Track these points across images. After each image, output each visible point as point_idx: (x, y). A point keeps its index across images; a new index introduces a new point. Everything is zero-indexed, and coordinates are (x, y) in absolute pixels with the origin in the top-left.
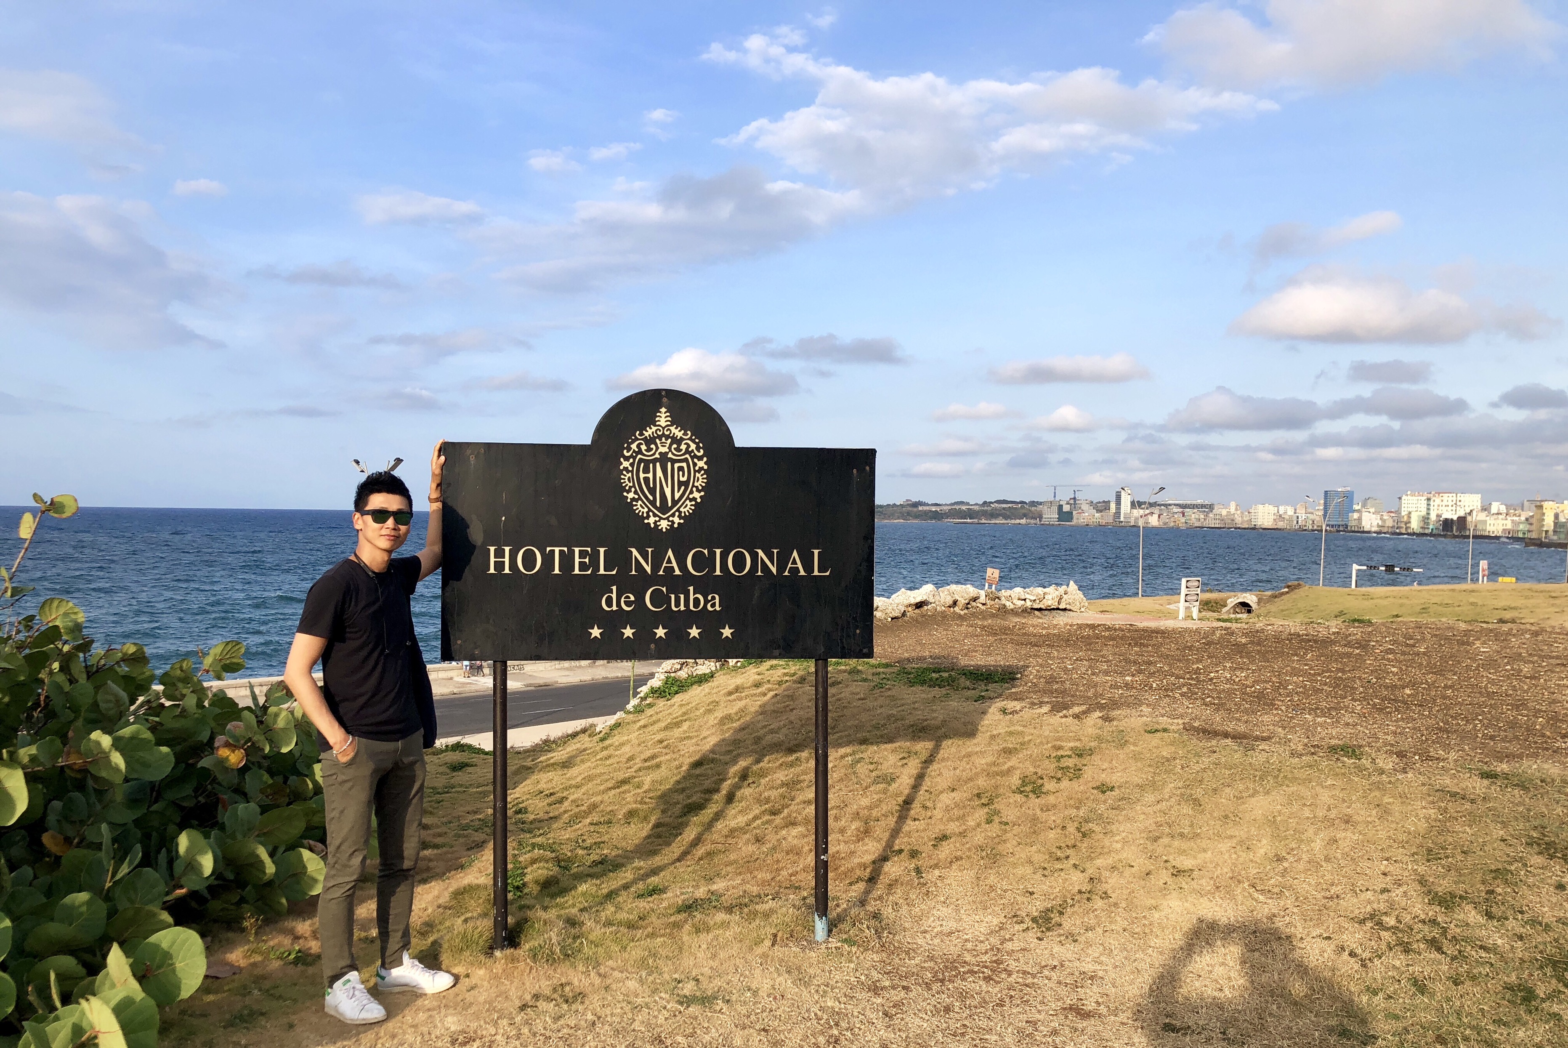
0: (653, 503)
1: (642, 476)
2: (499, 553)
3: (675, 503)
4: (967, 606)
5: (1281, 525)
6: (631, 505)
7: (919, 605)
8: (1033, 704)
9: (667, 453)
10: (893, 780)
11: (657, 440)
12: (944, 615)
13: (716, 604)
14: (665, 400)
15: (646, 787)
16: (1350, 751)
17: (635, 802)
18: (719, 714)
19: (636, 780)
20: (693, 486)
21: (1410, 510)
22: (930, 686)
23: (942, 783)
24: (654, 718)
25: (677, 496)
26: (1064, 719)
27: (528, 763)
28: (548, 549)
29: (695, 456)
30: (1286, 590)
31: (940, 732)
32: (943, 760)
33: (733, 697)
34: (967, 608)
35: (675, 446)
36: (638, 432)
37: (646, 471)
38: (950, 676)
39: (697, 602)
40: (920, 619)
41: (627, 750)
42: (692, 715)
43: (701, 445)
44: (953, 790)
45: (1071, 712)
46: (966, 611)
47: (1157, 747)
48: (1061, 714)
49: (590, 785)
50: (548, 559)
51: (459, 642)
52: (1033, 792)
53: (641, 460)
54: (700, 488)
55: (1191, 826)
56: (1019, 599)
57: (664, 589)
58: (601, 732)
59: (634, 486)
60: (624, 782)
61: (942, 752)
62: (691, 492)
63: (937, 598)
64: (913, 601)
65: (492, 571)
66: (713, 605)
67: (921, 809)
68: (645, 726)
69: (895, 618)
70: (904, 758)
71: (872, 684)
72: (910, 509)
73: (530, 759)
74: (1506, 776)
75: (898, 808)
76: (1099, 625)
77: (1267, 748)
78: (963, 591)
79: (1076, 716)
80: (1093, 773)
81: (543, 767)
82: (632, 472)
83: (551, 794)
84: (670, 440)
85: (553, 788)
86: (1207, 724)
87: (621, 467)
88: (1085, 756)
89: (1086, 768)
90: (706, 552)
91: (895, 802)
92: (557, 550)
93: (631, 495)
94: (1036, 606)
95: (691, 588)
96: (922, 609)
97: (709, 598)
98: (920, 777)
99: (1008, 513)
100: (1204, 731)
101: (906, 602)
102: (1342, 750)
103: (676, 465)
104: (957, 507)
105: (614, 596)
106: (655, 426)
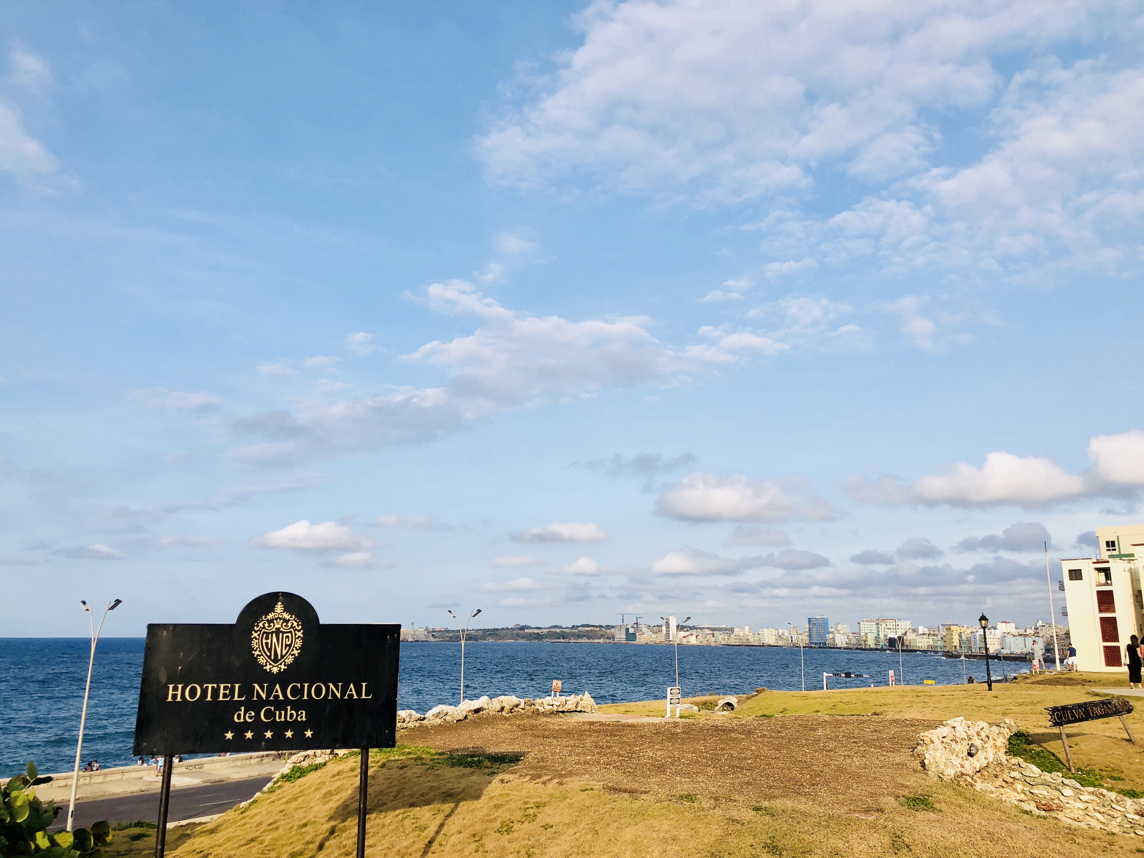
0: (270, 657)
1: (264, 641)
2: (175, 689)
3: (282, 657)
4: (511, 711)
5: (781, 643)
6: (256, 658)
7: (477, 711)
8: (521, 776)
9: (280, 628)
10: (425, 828)
11: (275, 621)
12: (494, 718)
13: (303, 716)
14: (281, 598)
15: (266, 843)
16: (690, 797)
17: (258, 853)
18: (323, 791)
19: (260, 838)
20: (294, 647)
21: (867, 631)
22: (464, 767)
23: (454, 829)
24: (280, 796)
25: (284, 653)
26: (536, 785)
27: (188, 832)
28: (205, 685)
29: (296, 630)
30: (756, 693)
31: (459, 797)
32: (458, 814)
33: (335, 778)
34: (512, 712)
35: (285, 624)
36: (264, 616)
37: (267, 638)
38: (479, 760)
39: (292, 715)
40: (477, 721)
41: (258, 818)
42: (305, 792)
43: (300, 623)
44: (460, 833)
45: (541, 780)
46: (510, 714)
47: (583, 800)
48: (535, 782)
49: (229, 844)
50: (204, 692)
51: (145, 744)
52: (506, 831)
53: (264, 632)
54: (298, 648)
55: (591, 846)
56: (548, 705)
57: (273, 708)
58: (243, 807)
59: (259, 647)
60: (252, 840)
61: (458, 809)
62: (293, 650)
63: (490, 705)
64: (473, 708)
65: (170, 699)
66: (301, 717)
67: (438, 846)
68: (273, 802)
69: (460, 720)
70: (435, 814)
71: (428, 767)
72: (519, 631)
73: (190, 829)
74: (766, 809)
75: (424, 846)
76: (596, 722)
77: (645, 798)
78: (509, 700)
79: (544, 783)
80: (542, 819)
81: (198, 834)
82: (259, 639)
83: (201, 852)
84: (282, 621)
85: (203, 847)
86: (616, 784)
87: (252, 637)
88: (541, 807)
89: (539, 814)
90: (299, 685)
91: (423, 843)
92: (210, 686)
93: (257, 653)
94: (560, 709)
95: (289, 708)
96: (479, 714)
97: (299, 713)
98: (442, 825)
99: (590, 634)
100: (614, 789)
101: (468, 709)
102: (686, 798)
103: (285, 635)
104: (553, 630)
105: (242, 713)
106: (274, 612)
